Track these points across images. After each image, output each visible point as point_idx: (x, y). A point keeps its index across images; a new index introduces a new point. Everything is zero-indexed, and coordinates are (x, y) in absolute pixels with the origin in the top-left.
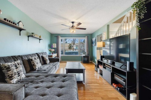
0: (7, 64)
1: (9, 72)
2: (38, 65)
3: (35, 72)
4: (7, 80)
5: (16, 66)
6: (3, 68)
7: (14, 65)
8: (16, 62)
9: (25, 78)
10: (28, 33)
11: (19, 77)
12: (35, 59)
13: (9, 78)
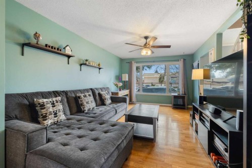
0: (41, 101)
1: (42, 111)
2: (88, 105)
3: (82, 114)
4: (40, 119)
5: (53, 104)
6: (37, 105)
7: (50, 102)
8: (54, 99)
9: (65, 120)
10: (80, 60)
11: (55, 118)
12: (85, 96)
13: (42, 118)
